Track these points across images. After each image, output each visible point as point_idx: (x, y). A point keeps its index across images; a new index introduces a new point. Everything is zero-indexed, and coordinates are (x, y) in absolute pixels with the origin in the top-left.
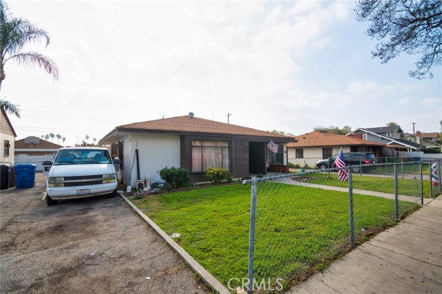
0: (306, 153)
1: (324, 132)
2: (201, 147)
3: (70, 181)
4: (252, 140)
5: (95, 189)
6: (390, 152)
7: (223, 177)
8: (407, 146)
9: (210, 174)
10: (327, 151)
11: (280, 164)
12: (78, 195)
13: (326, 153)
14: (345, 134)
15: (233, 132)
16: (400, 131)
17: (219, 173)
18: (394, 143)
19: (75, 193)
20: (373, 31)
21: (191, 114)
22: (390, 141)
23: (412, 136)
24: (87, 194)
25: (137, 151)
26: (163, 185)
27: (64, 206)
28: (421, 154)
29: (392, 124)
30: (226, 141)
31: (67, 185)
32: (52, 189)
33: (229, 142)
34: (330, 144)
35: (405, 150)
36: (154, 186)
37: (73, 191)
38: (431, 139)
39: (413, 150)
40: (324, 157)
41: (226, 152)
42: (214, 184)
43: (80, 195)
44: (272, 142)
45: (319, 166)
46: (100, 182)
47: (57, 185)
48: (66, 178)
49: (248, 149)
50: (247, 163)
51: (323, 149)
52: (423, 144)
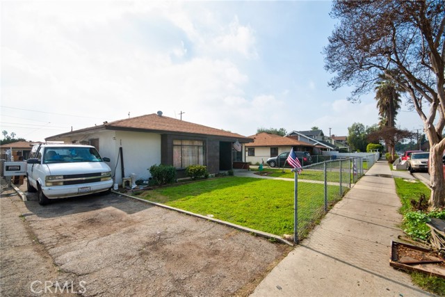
0: (257, 152)
1: (269, 133)
2: (181, 145)
3: (70, 179)
4: (222, 140)
5: (95, 186)
6: (317, 151)
7: (202, 173)
8: (327, 146)
9: (191, 170)
10: (274, 150)
11: (240, 161)
12: (78, 193)
13: (273, 152)
14: (283, 136)
15: (206, 133)
16: (322, 134)
17: (199, 170)
18: (318, 144)
19: (76, 191)
20: (328, 67)
21: (160, 113)
22: (316, 142)
23: (329, 138)
24: (88, 192)
25: (121, 149)
26: (147, 182)
27: (66, 205)
28: (337, 153)
29: (315, 128)
30: (201, 140)
31: (66, 183)
32: (50, 188)
33: (204, 142)
34: (277, 144)
35: (326, 149)
36: (139, 183)
37: (73, 189)
38: (342, 141)
39: (331, 150)
40: (272, 155)
41: (201, 150)
42: (194, 180)
43: (81, 193)
44: (237, 142)
45: (269, 163)
46: (98, 180)
47: (55, 184)
48: (65, 177)
49: (218, 148)
50: (218, 161)
51: (271, 149)
52: (337, 145)
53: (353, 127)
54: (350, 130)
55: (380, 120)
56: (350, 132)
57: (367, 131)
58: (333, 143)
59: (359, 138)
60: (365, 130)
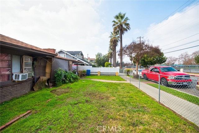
16: (82, 55)
23: (87, 59)
35: (84, 65)
38: (93, 61)
39: (87, 65)
52: (91, 63)
53: (98, 54)
54: (97, 56)
55: (109, 52)
56: (96, 57)
57: (103, 57)
58: (89, 61)
59: (100, 60)
60: (103, 56)
